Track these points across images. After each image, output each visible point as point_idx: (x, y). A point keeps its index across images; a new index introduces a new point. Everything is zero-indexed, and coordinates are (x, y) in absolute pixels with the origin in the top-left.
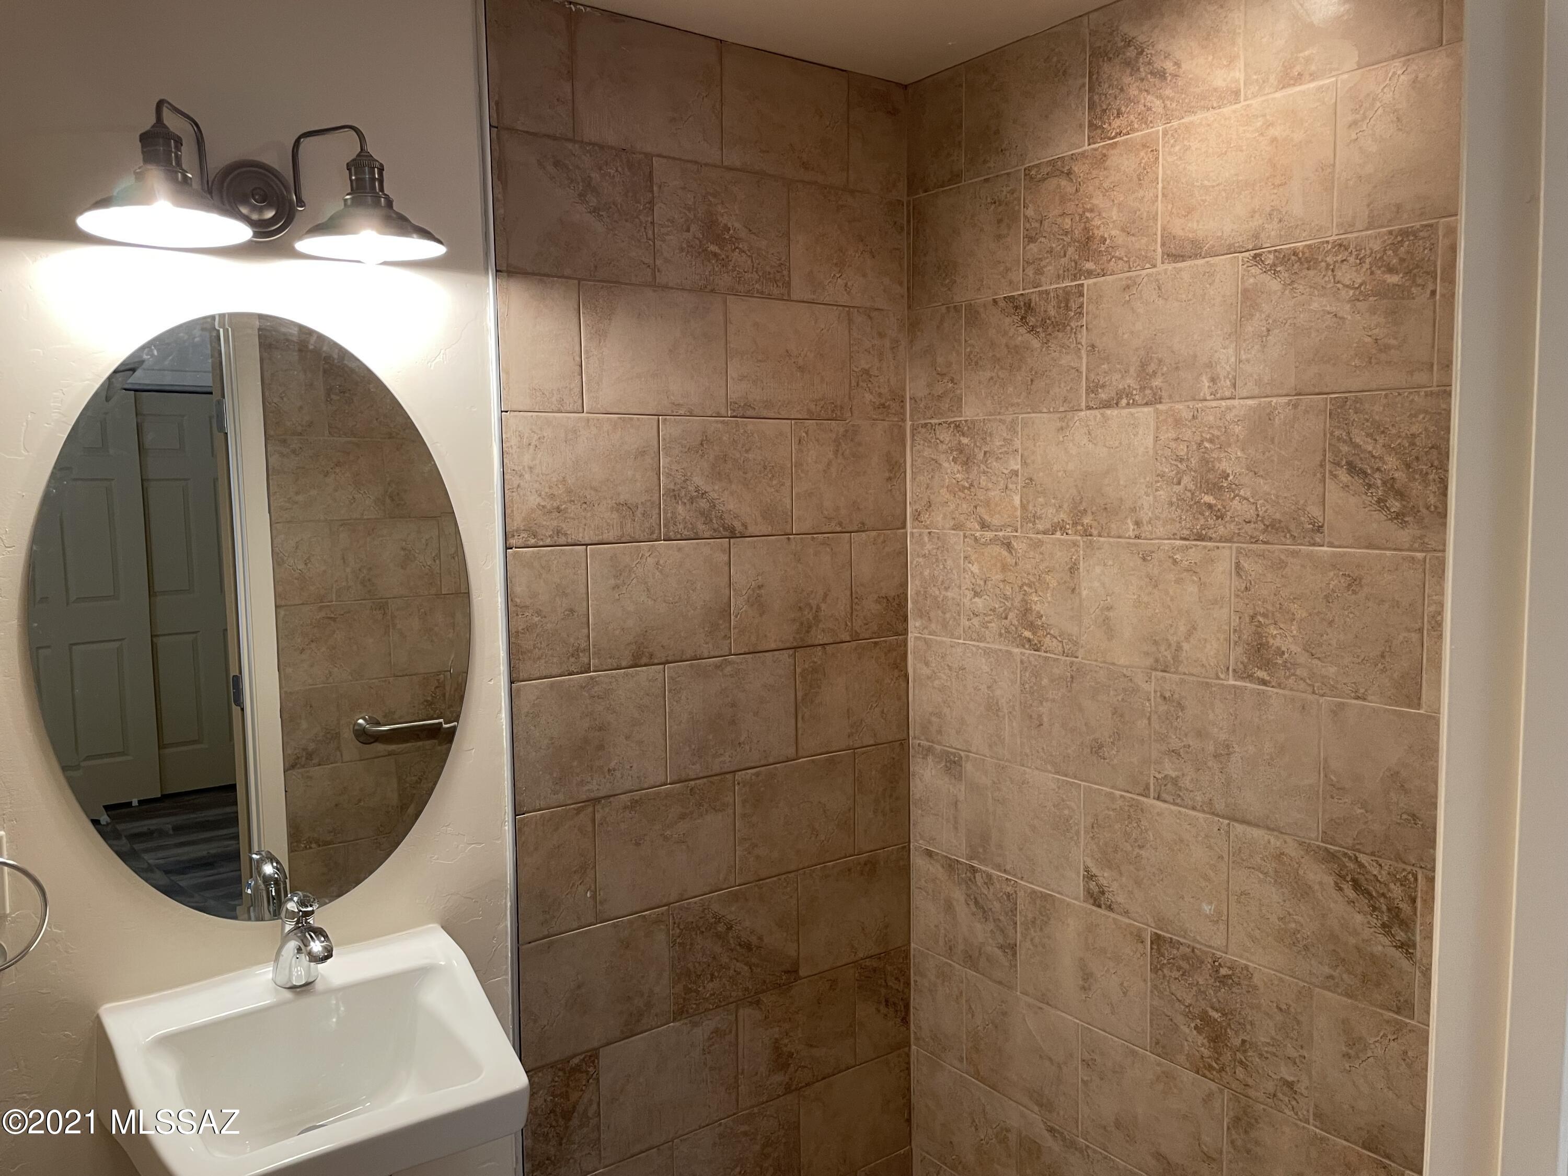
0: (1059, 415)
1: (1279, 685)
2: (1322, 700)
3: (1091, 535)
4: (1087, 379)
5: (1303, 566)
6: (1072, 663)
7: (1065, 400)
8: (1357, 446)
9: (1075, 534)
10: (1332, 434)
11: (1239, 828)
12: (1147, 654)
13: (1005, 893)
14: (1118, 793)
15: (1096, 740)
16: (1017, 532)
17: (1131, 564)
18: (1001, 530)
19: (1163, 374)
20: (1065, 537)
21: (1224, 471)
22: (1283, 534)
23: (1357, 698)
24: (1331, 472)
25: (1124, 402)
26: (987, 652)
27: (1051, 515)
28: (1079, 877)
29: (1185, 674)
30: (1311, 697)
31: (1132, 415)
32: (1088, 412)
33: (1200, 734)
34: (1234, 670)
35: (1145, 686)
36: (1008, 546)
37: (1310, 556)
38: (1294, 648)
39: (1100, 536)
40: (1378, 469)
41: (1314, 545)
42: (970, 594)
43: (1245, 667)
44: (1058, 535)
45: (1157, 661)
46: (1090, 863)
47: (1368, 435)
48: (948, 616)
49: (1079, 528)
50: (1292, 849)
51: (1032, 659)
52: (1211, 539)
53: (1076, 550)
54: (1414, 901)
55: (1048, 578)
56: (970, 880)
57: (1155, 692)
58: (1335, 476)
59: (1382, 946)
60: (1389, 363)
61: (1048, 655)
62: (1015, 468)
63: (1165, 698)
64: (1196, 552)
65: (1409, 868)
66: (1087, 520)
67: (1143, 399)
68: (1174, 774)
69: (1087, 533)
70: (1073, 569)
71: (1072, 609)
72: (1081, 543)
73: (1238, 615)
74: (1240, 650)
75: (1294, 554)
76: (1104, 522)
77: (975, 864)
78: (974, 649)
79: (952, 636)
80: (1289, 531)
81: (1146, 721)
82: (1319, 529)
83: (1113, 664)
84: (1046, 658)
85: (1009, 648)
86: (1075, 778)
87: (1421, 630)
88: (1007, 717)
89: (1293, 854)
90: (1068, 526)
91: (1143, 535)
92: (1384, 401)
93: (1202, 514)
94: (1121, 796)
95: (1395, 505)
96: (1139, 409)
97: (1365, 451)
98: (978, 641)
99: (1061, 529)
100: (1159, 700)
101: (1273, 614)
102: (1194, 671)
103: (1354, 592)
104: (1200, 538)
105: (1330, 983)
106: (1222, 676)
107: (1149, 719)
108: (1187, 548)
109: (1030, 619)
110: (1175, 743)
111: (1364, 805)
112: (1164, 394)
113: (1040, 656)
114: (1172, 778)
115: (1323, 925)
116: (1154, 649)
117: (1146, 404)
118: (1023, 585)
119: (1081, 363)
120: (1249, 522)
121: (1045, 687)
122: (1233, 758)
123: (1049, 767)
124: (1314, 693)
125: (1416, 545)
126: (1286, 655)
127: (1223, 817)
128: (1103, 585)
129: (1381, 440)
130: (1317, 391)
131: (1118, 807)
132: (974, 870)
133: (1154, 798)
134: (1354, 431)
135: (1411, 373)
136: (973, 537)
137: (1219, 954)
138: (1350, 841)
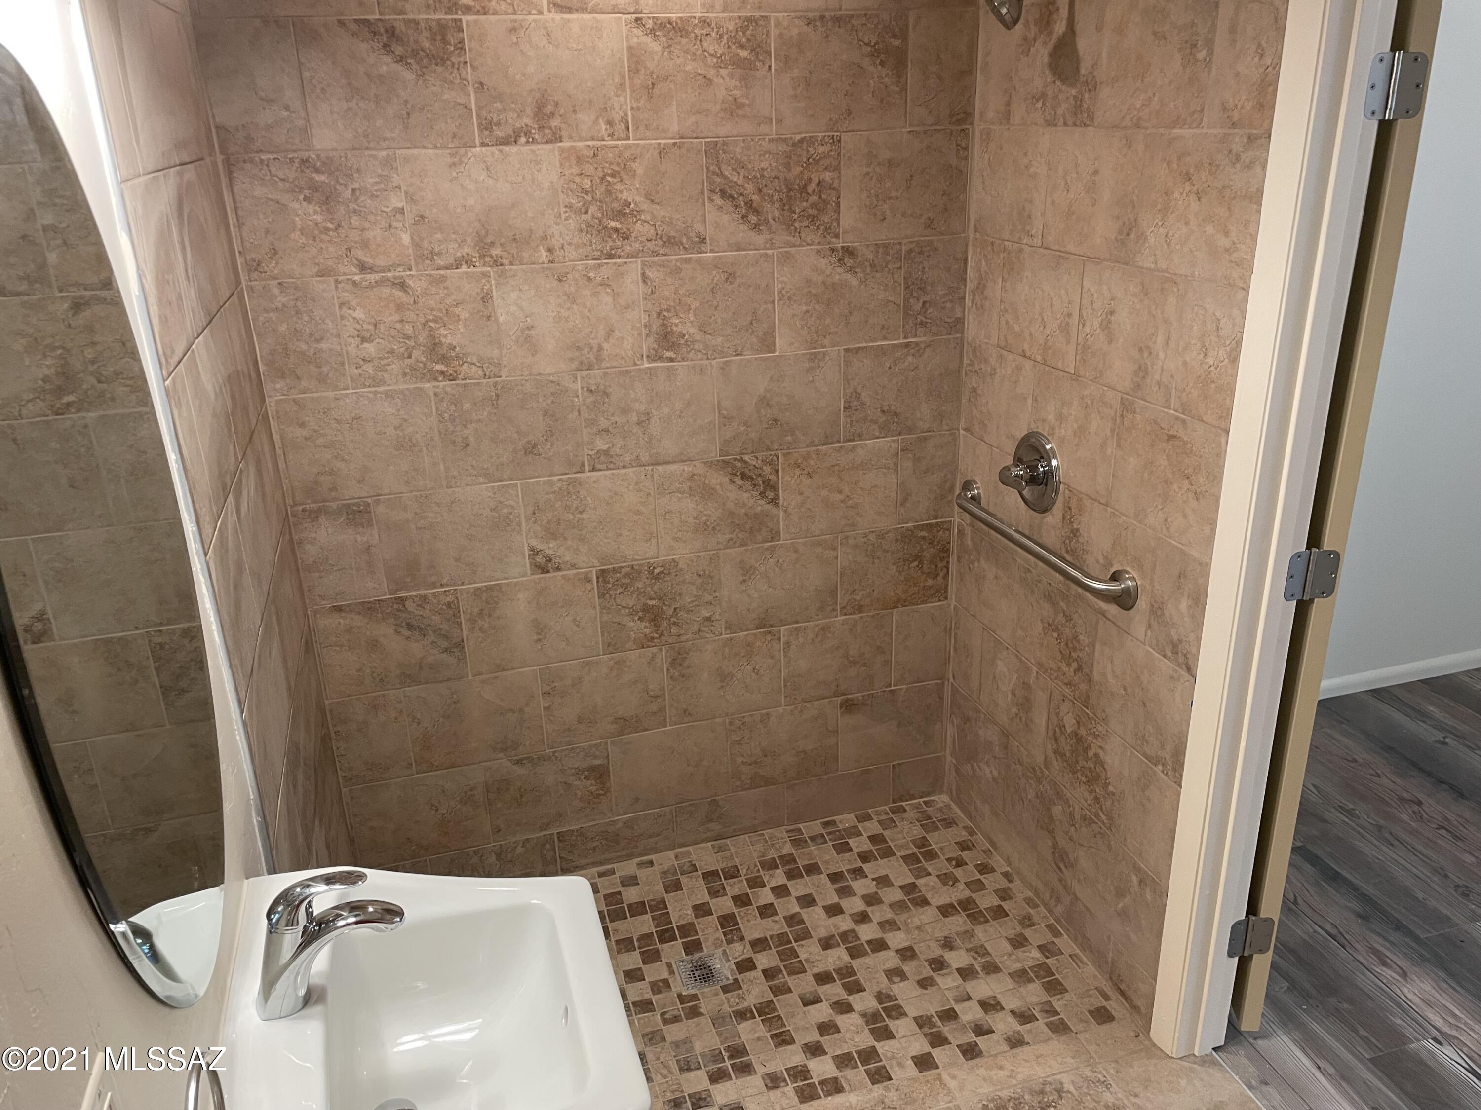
0: (449, 151)
1: (683, 359)
2: (713, 362)
3: (502, 265)
4: (478, 115)
5: (694, 269)
6: (496, 383)
7: (454, 136)
8: (726, 178)
9: (484, 265)
10: (708, 168)
11: (660, 468)
12: (572, 360)
13: (445, 604)
14: (555, 478)
15: (529, 443)
16: (410, 270)
17: (548, 286)
18: (390, 270)
19: (561, 116)
20: (472, 269)
21: (626, 201)
22: (677, 248)
23: (737, 355)
24: (709, 197)
25: (523, 140)
26: (389, 395)
27: (453, 250)
28: (525, 558)
29: (607, 368)
30: (707, 362)
31: (533, 151)
32: (484, 149)
33: (625, 411)
34: (648, 356)
35: (572, 386)
36: (402, 285)
37: (698, 261)
38: (692, 330)
39: (511, 264)
40: (741, 194)
41: (700, 253)
42: (355, 342)
43: (656, 351)
44: (464, 268)
45: (581, 363)
46: (534, 543)
47: (733, 169)
48: (325, 369)
49: (488, 259)
50: (699, 468)
51: (448, 389)
52: (620, 257)
53: (488, 281)
54: (777, 471)
55: (457, 311)
56: (399, 610)
57: (582, 388)
58: (712, 201)
59: (762, 506)
60: (744, 116)
61: (468, 381)
62: (400, 205)
63: (591, 391)
64: (608, 269)
65: (773, 453)
66: (496, 251)
67: (543, 137)
68: (605, 447)
69: (497, 263)
70: (486, 298)
71: (490, 335)
72: (492, 274)
73: (647, 314)
74: (651, 340)
75: (688, 261)
76: (514, 251)
77: (403, 594)
78: (371, 395)
79: (336, 388)
80: (682, 244)
81: (576, 414)
82: (703, 241)
83: (540, 374)
84: (465, 385)
85: (418, 385)
86: (511, 479)
87: (773, 302)
88: (424, 449)
89: (701, 472)
90: (474, 260)
91: (557, 260)
92: (742, 145)
93: (610, 237)
94: (560, 480)
95: (753, 219)
96: (539, 146)
97: (731, 181)
98: (374, 386)
99: (467, 262)
100: (586, 394)
101: (675, 308)
102: (615, 364)
103: (731, 283)
104: (610, 256)
105: (731, 543)
106: (638, 363)
107: (579, 411)
108: (600, 266)
109: (441, 352)
110: (603, 423)
111: (746, 424)
112: (564, 134)
113: (457, 385)
114: (604, 451)
115: (723, 509)
116: (577, 354)
117: (547, 142)
118: (427, 321)
119: (470, 100)
120: (651, 240)
121: (467, 411)
122: (652, 421)
123: (481, 480)
124: (708, 359)
125: (768, 245)
126: (687, 337)
127: (649, 465)
128: (521, 308)
129: (742, 172)
130: (695, 135)
131: (557, 489)
132: (402, 600)
133: (590, 471)
134: (723, 167)
135: (759, 125)
136: (350, 282)
137: (652, 561)
138: (738, 450)
